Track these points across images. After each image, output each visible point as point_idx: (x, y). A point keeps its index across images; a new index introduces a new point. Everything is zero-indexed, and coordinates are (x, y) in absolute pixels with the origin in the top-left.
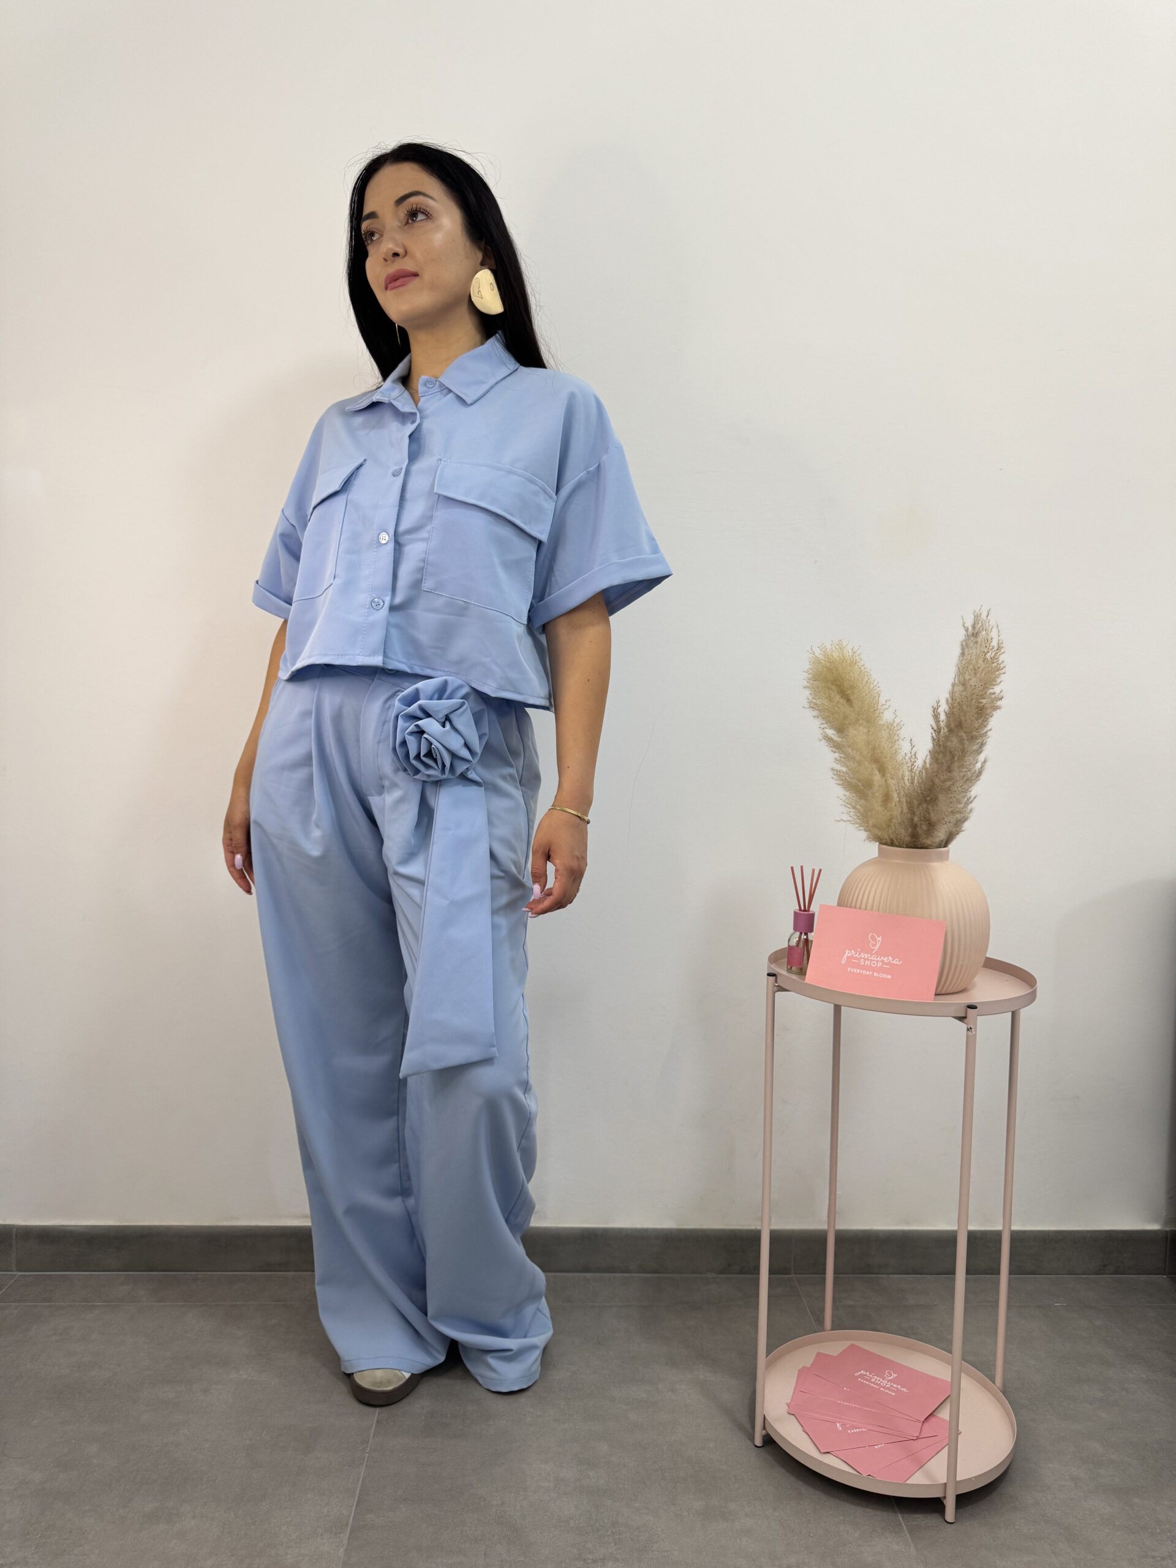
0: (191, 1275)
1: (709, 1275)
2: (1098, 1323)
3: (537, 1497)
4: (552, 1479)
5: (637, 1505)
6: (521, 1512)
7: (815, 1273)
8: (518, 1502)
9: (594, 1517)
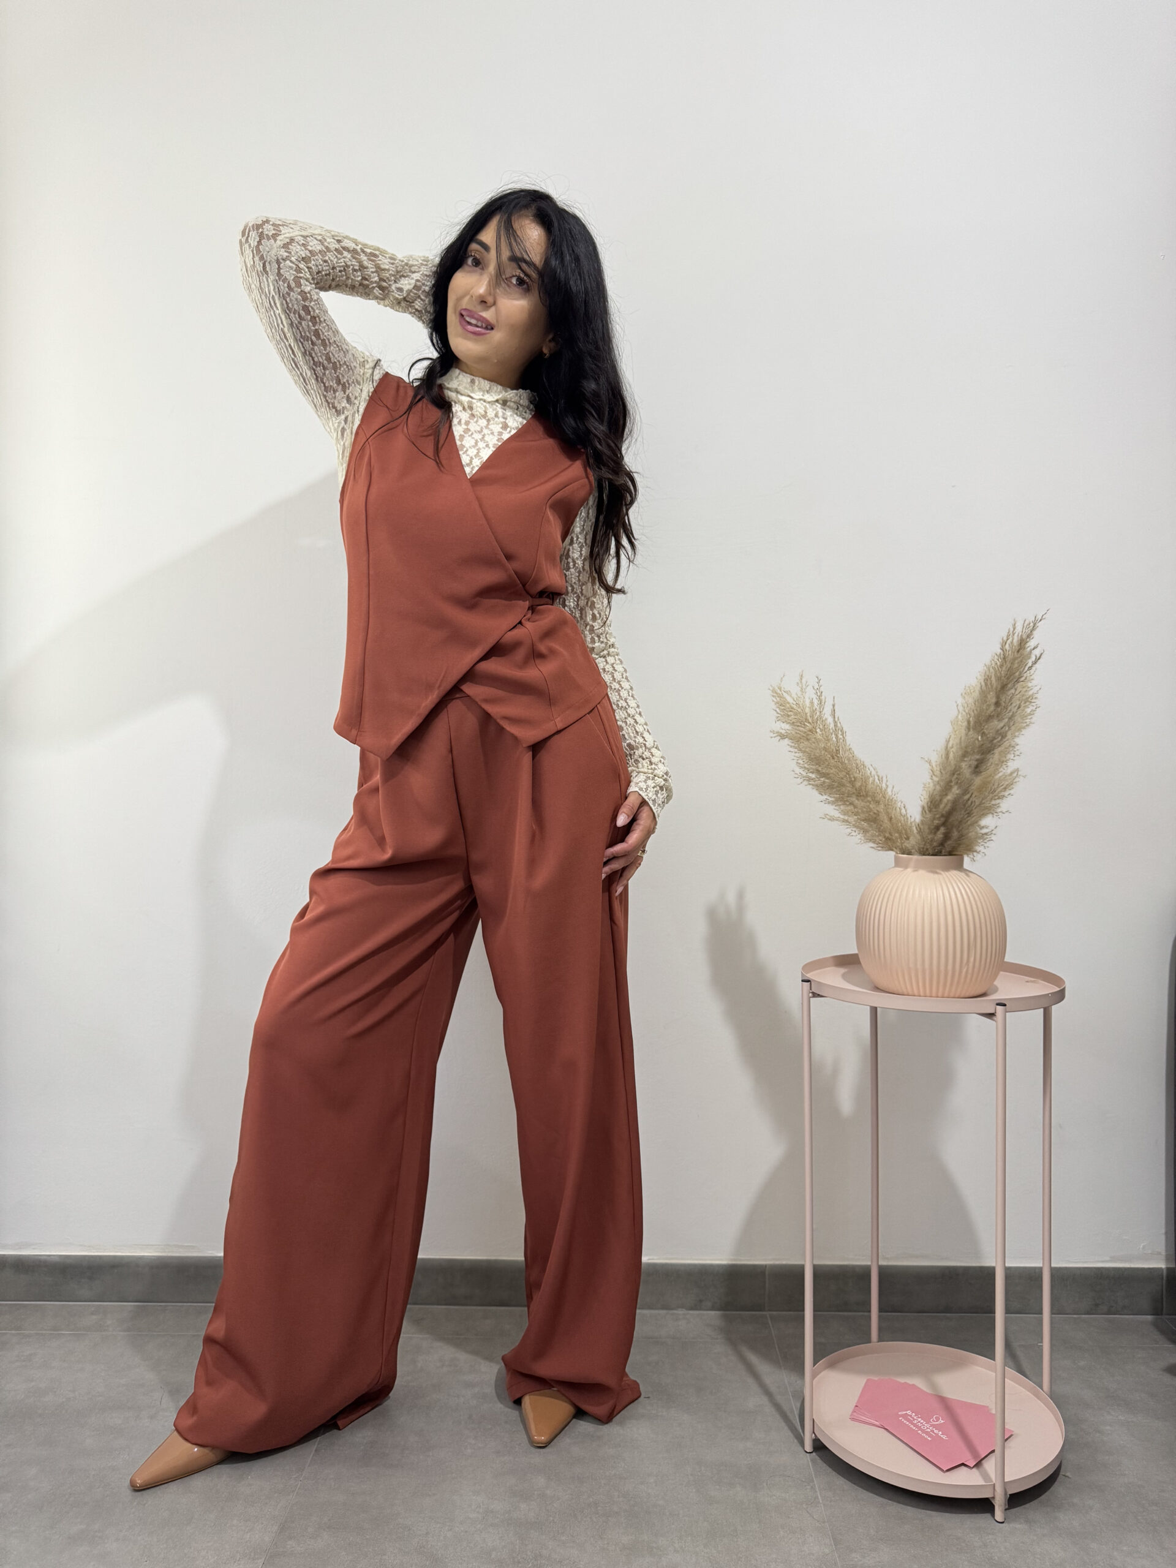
0: (160, 1306)
1: (681, 1312)
2: (1082, 1363)
3: (462, 1529)
4: (481, 1510)
5: (563, 1538)
6: (444, 1542)
7: (790, 1311)
8: (442, 1533)
9: (518, 1550)
